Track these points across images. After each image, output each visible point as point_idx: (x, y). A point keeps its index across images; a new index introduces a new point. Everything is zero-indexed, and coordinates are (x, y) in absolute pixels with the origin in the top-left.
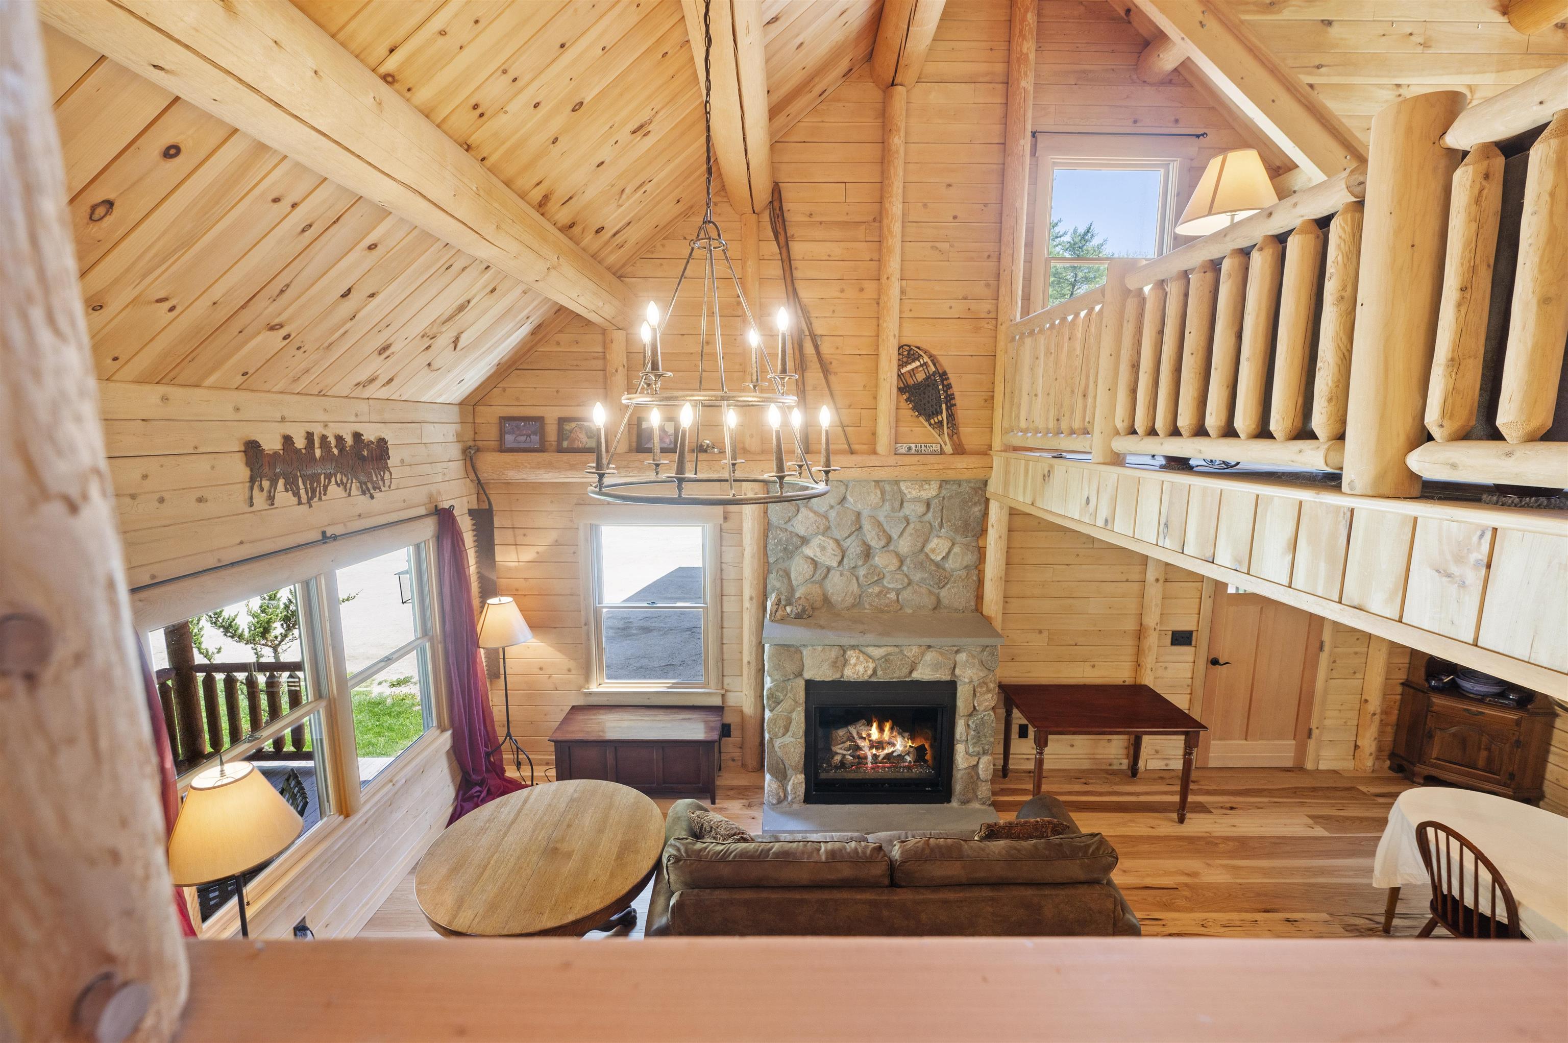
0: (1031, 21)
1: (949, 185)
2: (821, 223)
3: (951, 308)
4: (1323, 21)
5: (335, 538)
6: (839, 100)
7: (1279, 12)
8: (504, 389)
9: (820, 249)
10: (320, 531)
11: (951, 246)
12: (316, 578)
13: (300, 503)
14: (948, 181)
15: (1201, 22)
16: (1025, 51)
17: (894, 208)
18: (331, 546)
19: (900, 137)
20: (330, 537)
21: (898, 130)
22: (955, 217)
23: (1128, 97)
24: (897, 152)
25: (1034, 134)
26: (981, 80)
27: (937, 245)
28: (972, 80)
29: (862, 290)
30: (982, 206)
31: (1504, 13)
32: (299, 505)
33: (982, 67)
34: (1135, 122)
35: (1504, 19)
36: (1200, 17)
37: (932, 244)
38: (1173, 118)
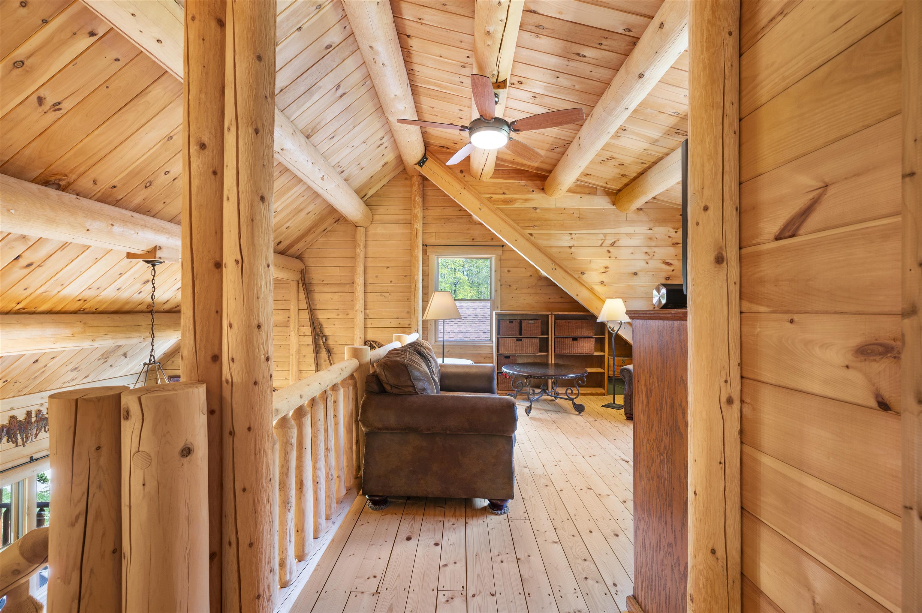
0: (418, 200)
1: (388, 267)
2: (328, 284)
3: (391, 323)
4: (533, 208)
5: (37, 459)
6: (335, 231)
7: (513, 204)
8: (173, 362)
9: (328, 296)
10: (29, 457)
11: (390, 295)
12: (23, 480)
13: (17, 446)
14: (388, 265)
15: (480, 208)
16: (416, 213)
17: (358, 280)
18: (35, 463)
19: (360, 249)
20: (35, 459)
21: (359, 246)
22: (391, 282)
23: (469, 229)
24: (359, 255)
25: (425, 245)
26: (401, 222)
27: (382, 294)
28: (397, 222)
29: (348, 314)
30: (403, 277)
31: (614, 205)
32: (16, 447)
33: (402, 217)
34: (473, 239)
35: (614, 207)
36: (479, 206)
37: (380, 294)
38: (490, 238)
